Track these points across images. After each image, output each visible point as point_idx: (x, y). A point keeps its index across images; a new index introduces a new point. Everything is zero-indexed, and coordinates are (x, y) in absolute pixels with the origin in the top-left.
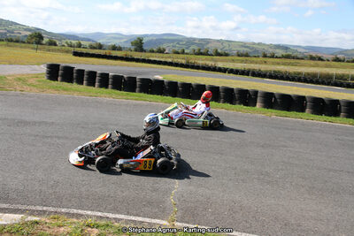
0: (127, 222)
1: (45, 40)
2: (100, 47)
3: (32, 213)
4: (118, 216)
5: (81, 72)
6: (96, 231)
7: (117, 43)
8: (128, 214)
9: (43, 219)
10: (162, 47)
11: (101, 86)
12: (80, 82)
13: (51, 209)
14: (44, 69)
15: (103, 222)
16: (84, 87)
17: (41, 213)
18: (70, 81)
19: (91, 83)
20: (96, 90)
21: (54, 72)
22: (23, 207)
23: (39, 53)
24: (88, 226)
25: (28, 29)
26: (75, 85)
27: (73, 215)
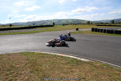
0: (113, 66)
1: (90, 23)
2: (103, 23)
3: (91, 60)
4: (111, 64)
5: (99, 29)
6: (105, 67)
7: (107, 22)
8: (113, 64)
9: (93, 62)
10: (120, 22)
11: (104, 33)
12: (99, 32)
13: (94, 60)
14: (91, 29)
15: (107, 65)
16: (100, 33)
17: (92, 60)
18: (97, 32)
19: (101, 32)
20: (103, 33)
21: (93, 30)
22: (89, 58)
23: (89, 26)
24: (104, 65)
25: (87, 21)
26: (98, 33)
27: (100, 62)
